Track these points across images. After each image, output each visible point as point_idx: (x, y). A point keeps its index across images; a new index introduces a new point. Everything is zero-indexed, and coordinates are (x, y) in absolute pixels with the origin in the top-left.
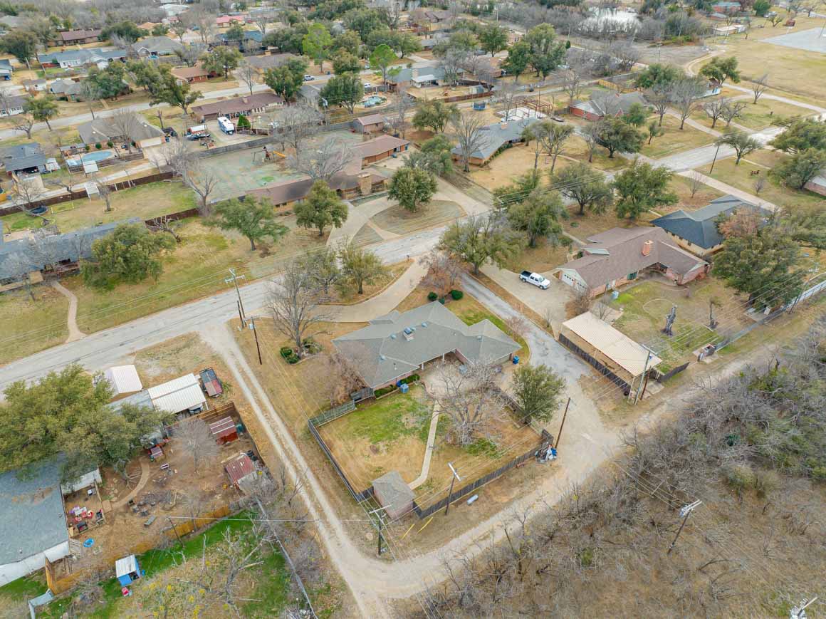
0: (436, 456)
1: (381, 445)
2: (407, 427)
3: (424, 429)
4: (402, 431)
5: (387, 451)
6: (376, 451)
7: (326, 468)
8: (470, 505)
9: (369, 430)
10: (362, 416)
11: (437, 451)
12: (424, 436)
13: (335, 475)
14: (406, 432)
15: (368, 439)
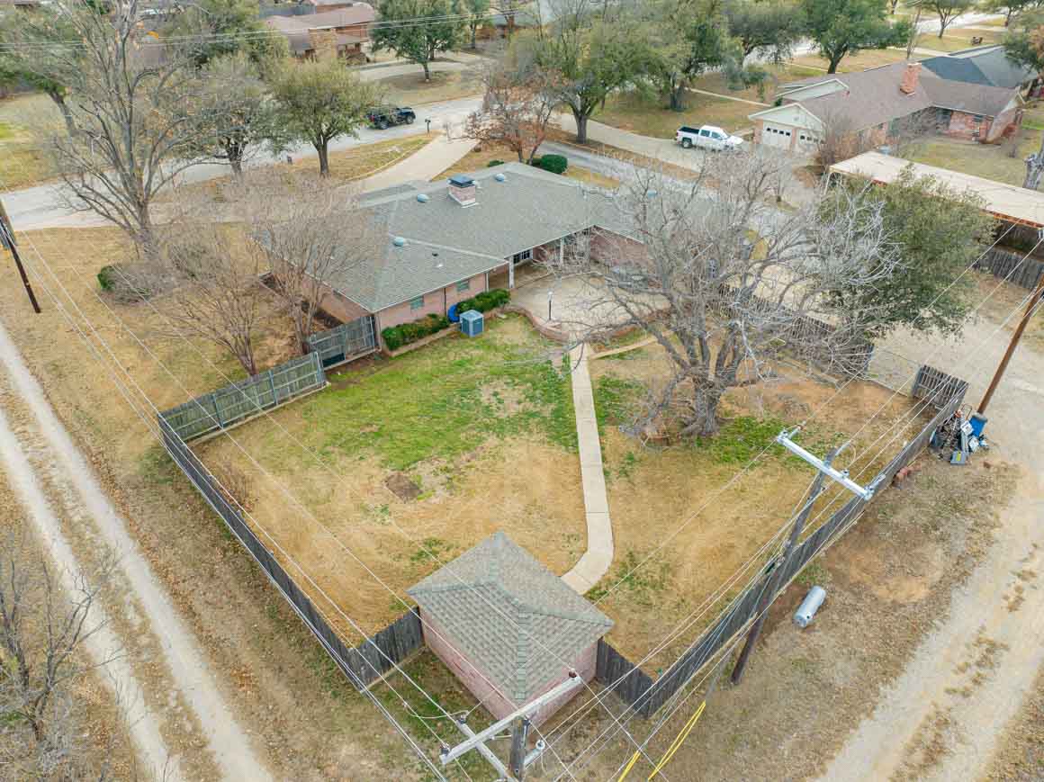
0: (620, 485)
1: (424, 473)
2: (503, 416)
3: (557, 413)
4: (487, 427)
5: (450, 485)
6: (411, 491)
7: (223, 570)
8: (808, 628)
9: (378, 434)
10: (349, 400)
11: (620, 469)
12: (563, 431)
13: (258, 589)
14: (500, 428)
15: (377, 459)
